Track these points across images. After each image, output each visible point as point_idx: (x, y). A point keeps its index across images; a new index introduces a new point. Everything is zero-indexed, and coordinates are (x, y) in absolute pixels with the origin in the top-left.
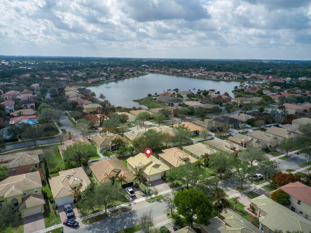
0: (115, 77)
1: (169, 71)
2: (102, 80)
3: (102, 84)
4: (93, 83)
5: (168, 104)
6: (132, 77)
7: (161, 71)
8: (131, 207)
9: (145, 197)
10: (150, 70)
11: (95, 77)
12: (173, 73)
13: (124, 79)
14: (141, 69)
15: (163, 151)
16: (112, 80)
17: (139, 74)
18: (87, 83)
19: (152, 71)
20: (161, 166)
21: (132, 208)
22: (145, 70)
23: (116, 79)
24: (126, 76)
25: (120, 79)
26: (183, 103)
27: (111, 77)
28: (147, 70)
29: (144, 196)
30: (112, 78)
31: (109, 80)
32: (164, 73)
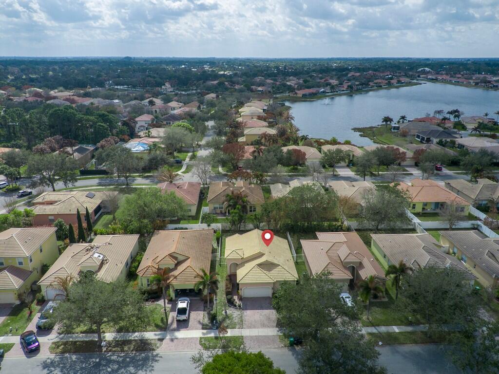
0: (350, 87)
1: (471, 78)
2: (323, 92)
3: (320, 98)
4: (304, 96)
5: (419, 140)
6: (386, 88)
7: (452, 79)
8: (158, 345)
9: (205, 331)
10: (430, 77)
11: (313, 87)
12: (477, 84)
13: (367, 92)
14: (412, 75)
15: (318, 234)
16: (343, 92)
17: (403, 83)
18: (295, 96)
19: (433, 79)
20: (280, 267)
21: (158, 347)
22: (419, 76)
23: (351, 91)
24: (373, 87)
25: (359, 91)
26: (454, 139)
27: (343, 87)
28: (423, 77)
29: (204, 327)
30: (344, 89)
31: (337, 92)
32: (458, 82)
